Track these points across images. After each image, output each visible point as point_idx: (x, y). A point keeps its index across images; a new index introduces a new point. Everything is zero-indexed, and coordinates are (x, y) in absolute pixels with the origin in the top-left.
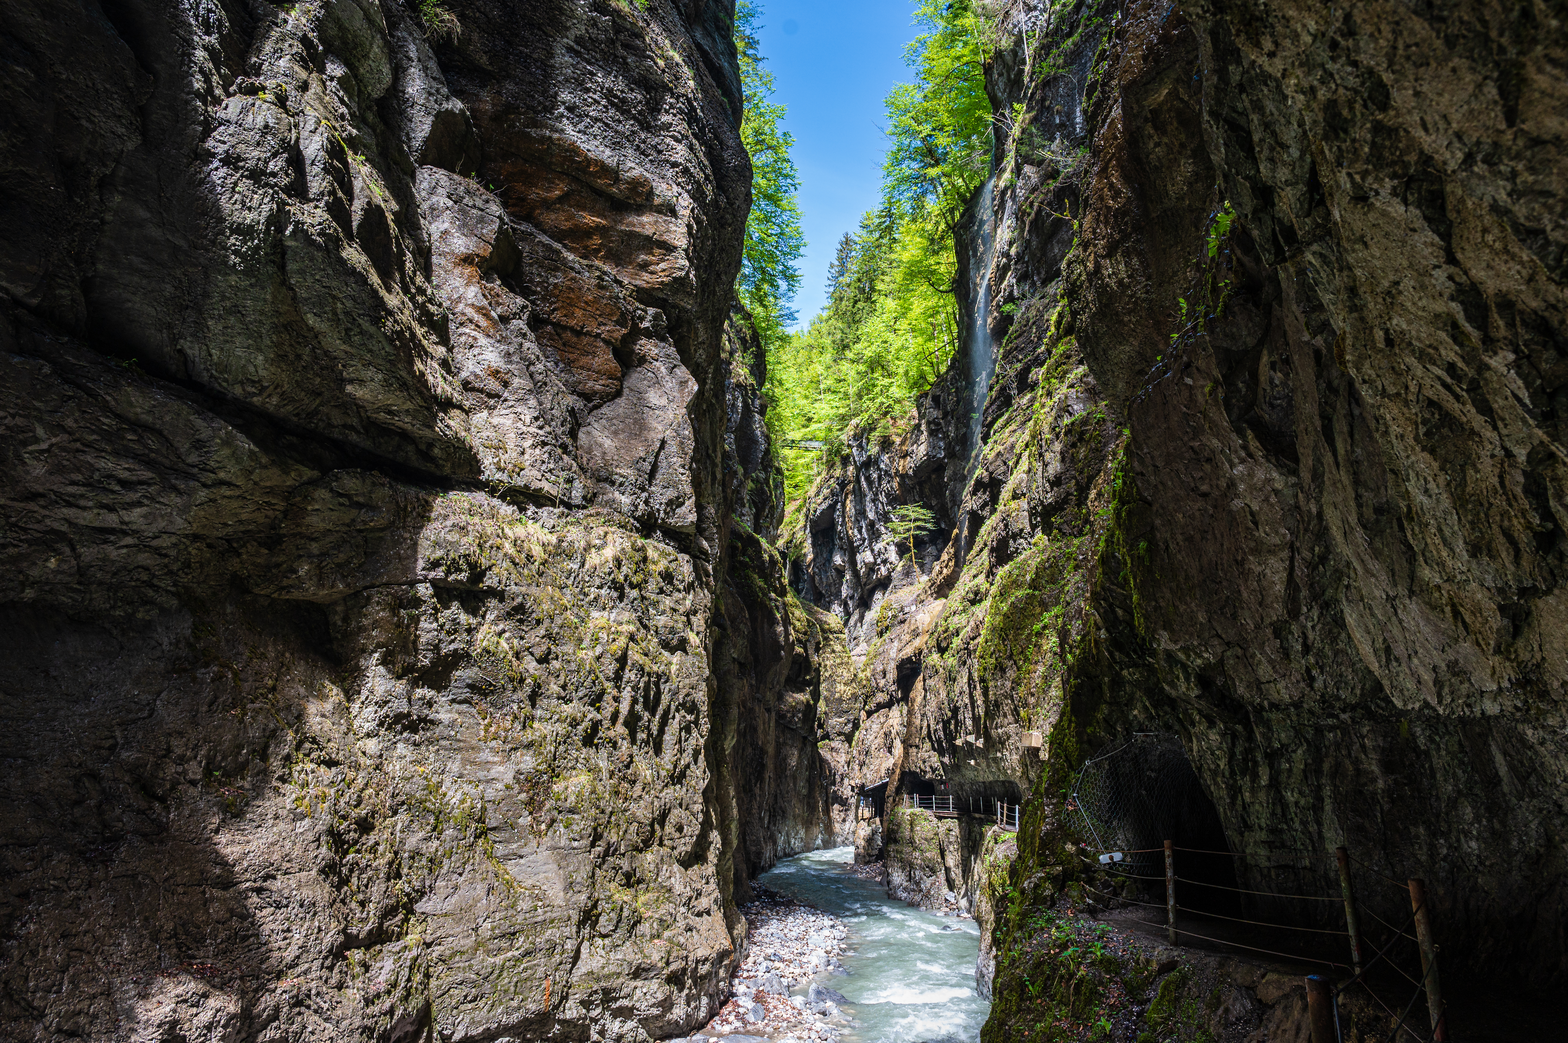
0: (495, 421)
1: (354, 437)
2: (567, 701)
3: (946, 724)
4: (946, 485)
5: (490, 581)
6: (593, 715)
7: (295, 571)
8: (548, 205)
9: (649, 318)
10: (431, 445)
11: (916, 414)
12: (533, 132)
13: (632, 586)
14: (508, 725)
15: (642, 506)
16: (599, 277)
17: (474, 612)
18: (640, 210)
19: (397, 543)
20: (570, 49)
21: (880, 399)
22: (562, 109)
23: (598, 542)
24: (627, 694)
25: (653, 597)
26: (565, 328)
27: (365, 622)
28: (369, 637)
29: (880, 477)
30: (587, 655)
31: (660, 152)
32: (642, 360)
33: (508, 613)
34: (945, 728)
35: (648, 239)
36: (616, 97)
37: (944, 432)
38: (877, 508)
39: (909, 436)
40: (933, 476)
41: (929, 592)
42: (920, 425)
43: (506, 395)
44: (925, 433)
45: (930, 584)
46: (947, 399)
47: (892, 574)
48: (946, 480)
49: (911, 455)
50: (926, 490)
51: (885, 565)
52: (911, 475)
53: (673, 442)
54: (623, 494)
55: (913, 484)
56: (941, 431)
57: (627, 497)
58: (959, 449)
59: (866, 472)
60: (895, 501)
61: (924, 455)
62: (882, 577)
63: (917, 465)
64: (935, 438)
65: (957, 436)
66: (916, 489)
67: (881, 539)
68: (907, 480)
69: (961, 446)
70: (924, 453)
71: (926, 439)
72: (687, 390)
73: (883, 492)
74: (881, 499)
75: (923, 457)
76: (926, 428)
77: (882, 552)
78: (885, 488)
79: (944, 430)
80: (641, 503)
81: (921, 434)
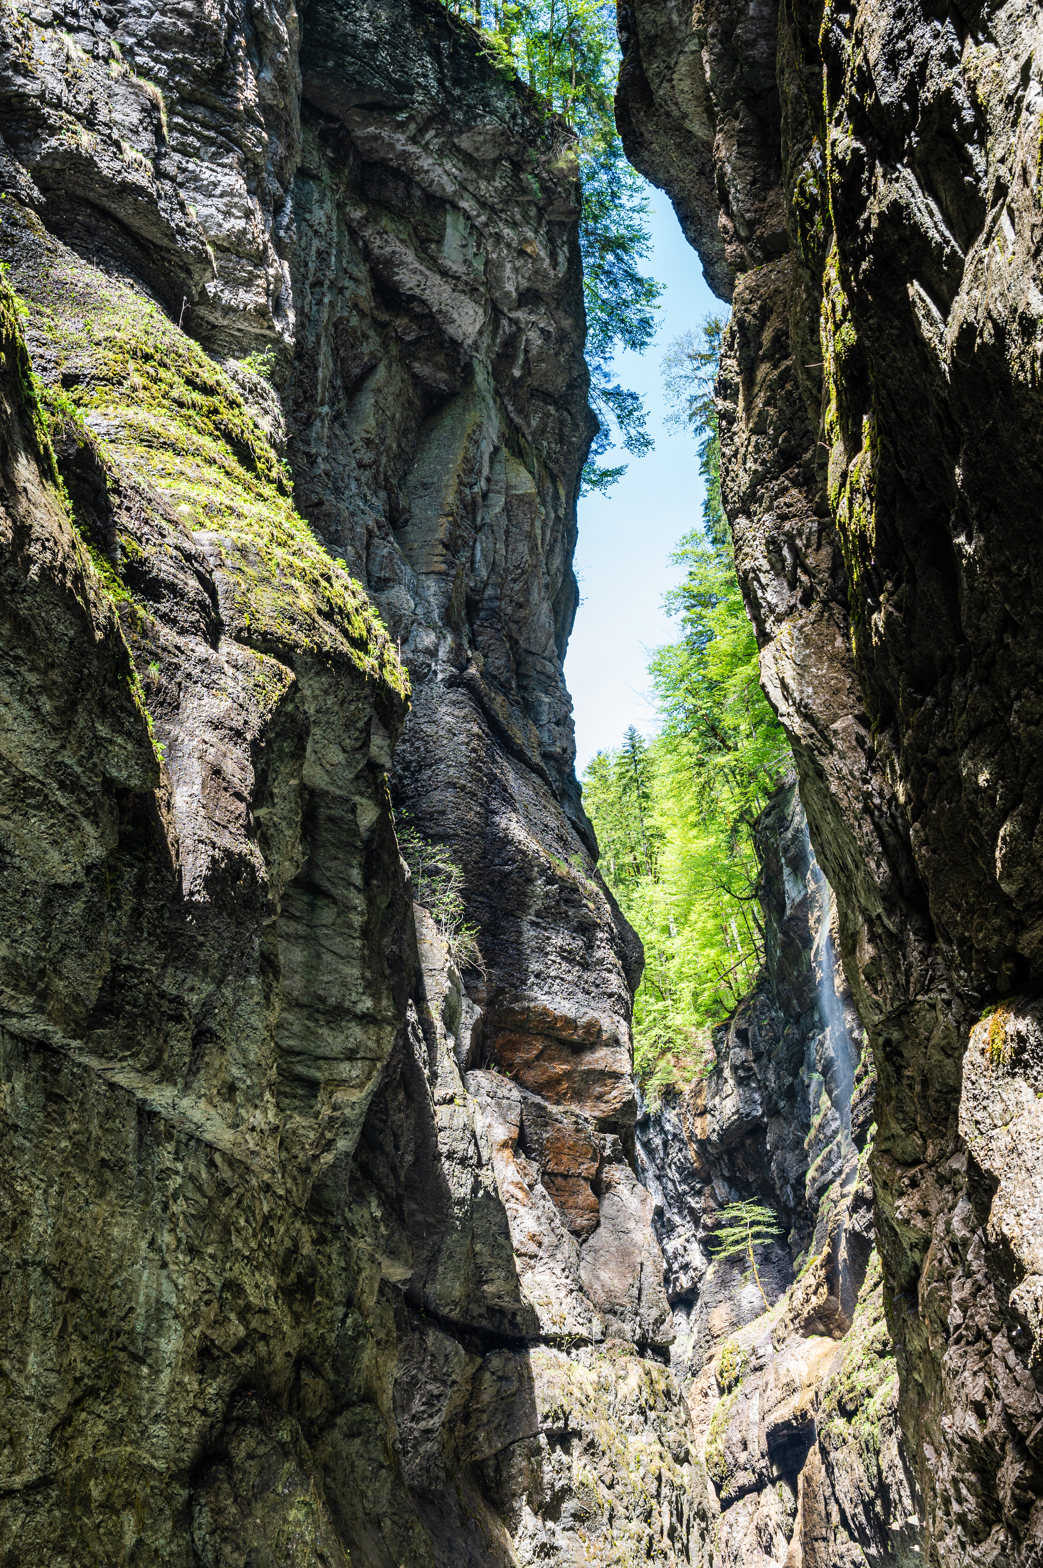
0: (538, 1278)
1: (484, 1323)
2: (629, 1519)
3: (868, 1506)
4: (770, 1155)
5: (572, 1424)
6: (648, 1531)
7: (476, 1439)
8: (528, 1064)
9: (608, 1145)
10: (514, 1315)
11: (712, 1053)
12: (516, 1006)
13: (652, 1408)
14: (601, 1545)
15: (638, 1331)
16: (576, 1123)
17: (567, 1451)
18: (592, 1047)
19: (523, 1404)
20: (533, 924)
21: (656, 1031)
22: (532, 979)
23: (622, 1373)
24: (666, 1508)
25: (662, 1415)
26: (556, 1175)
27: (513, 1471)
28: (518, 1483)
29: (665, 1143)
30: (635, 1477)
32: (609, 1186)
33: (586, 1450)
34: (867, 1513)
35: (602, 1072)
36: (565, 951)
37: (759, 1081)
38: (665, 1188)
39: (705, 1083)
40: (748, 1142)
41: (791, 1327)
42: (722, 1070)
43: (541, 1254)
44: (731, 1082)
45: (791, 1315)
46: (758, 1035)
47: (699, 1285)
48: (768, 1147)
49: (712, 1112)
50: (739, 1161)
51: (687, 1273)
52: (715, 1141)
53: (648, 1263)
54: (623, 1322)
55: (717, 1154)
56: (753, 1079)
57: (627, 1325)
58: (785, 1106)
59: (643, 1136)
60: (693, 1178)
61: (732, 1113)
62: (683, 1291)
63: (724, 1128)
64: (746, 1089)
65: (779, 1087)
66: (723, 1160)
67: (675, 1234)
68: (709, 1148)
69: (787, 1101)
70: (733, 1111)
71: (733, 1090)
72: (646, 1208)
73: (673, 1166)
74: (670, 1175)
75: (732, 1116)
76: (732, 1074)
77: (679, 1254)
78: (675, 1160)
79: (759, 1078)
80: (637, 1327)
81: (725, 1083)
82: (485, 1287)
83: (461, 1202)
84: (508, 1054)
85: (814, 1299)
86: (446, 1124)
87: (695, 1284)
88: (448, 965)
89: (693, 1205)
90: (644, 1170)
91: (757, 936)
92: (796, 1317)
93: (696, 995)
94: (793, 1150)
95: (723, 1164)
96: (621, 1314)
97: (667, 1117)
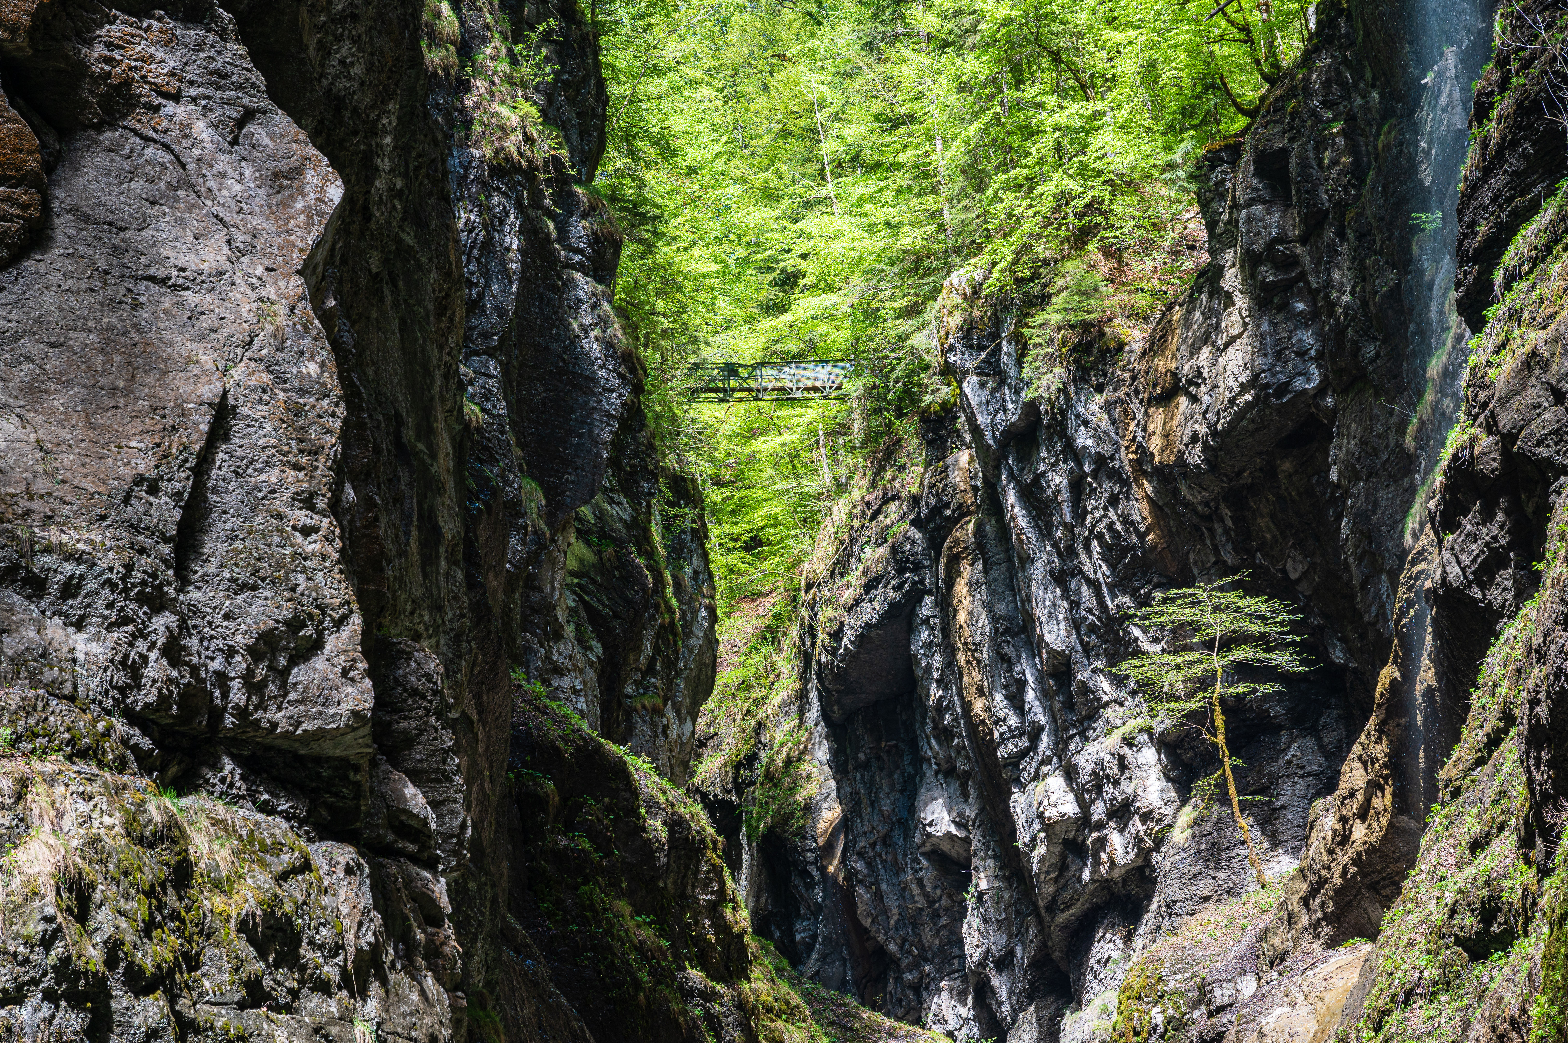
4: (1337, 498)
11: (1196, 227)
13: (140, 984)
21: (1058, 182)
29: (1077, 486)
32: (120, 100)
37: (1312, 295)
38: (1075, 605)
39: (1177, 314)
40: (1286, 466)
41: (1304, 918)
42: (1220, 274)
44: (1241, 301)
45: (1304, 887)
46: (1314, 164)
47: (1156, 858)
48: (1334, 476)
49: (1192, 389)
50: (1262, 522)
51: (1126, 826)
52: (1197, 466)
53: (261, 411)
54: (79, 626)
55: (1207, 504)
56: (1300, 290)
57: (97, 637)
58: (1377, 355)
59: (1022, 470)
60: (1145, 574)
61: (1242, 385)
62: (1116, 873)
63: (1220, 427)
64: (1280, 317)
65: (1365, 303)
66: (1222, 520)
67: (1100, 724)
68: (1183, 490)
69: (1384, 342)
70: (1243, 379)
71: (1245, 324)
72: (300, 205)
73: (1095, 543)
74: (1087, 568)
75: (1241, 394)
76: (1244, 281)
77: (1107, 777)
78: (1101, 527)
79: (1314, 285)
80: (153, 655)
81: (1226, 307)
95: (1220, 531)
96: (70, 589)
97: (1081, 410)
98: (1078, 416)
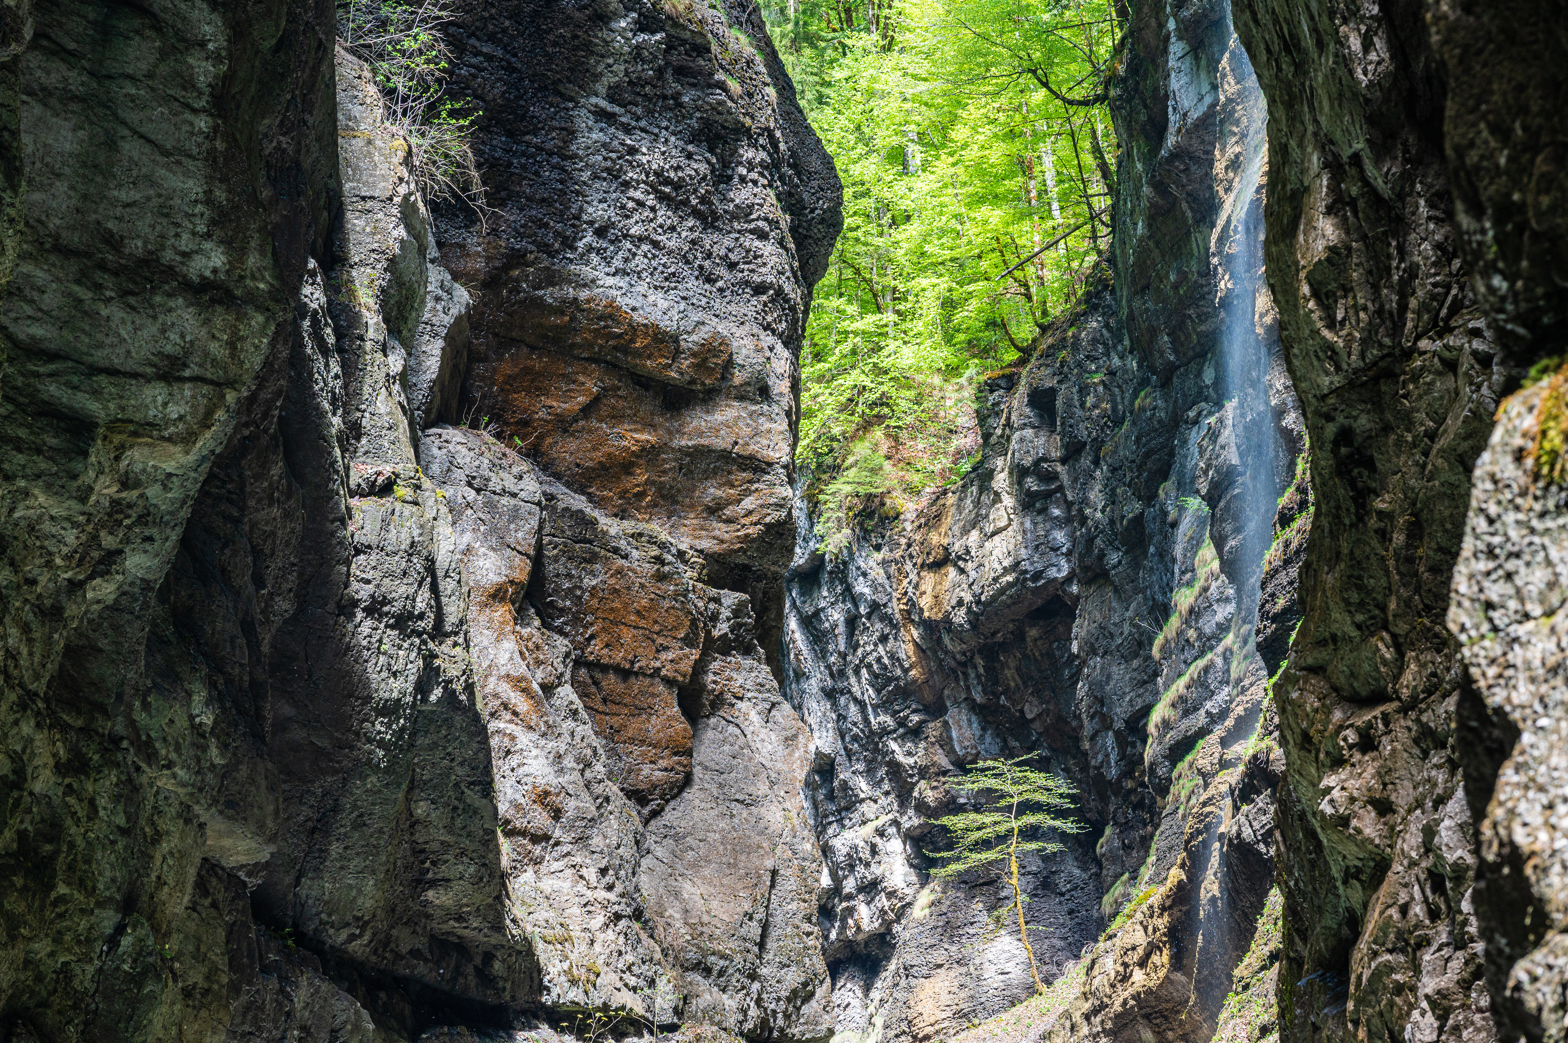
0: (548, 884)
8: (564, 424)
9: (725, 613)
10: (489, 957)
11: (973, 435)
12: (549, 295)
15: (754, 1012)
16: (659, 560)
18: (709, 398)
20: (601, 115)
21: (856, 377)
22: (589, 238)
26: (605, 669)
31: (732, 266)
32: (718, 702)
35: (725, 456)
36: (668, 182)
37: (1069, 505)
38: (842, 718)
39: (951, 499)
40: (1033, 632)
41: (1085, 1030)
42: (990, 475)
43: (557, 833)
44: (1008, 501)
45: (1087, 1006)
46: (1077, 404)
47: (896, 928)
48: (1075, 648)
49: (960, 563)
50: (1008, 673)
51: (873, 899)
52: (961, 625)
53: (789, 872)
54: (724, 991)
55: (964, 654)
56: (1057, 499)
57: (732, 997)
58: (1120, 562)
59: (804, 602)
60: (905, 700)
61: (1005, 568)
62: (860, 937)
63: (983, 598)
64: (1039, 519)
65: (1112, 522)
66: (975, 667)
67: (856, 816)
68: (946, 640)
69: (1125, 553)
70: (1006, 563)
71: (1010, 520)
72: (797, 755)
73: (864, 671)
74: (856, 690)
75: (1003, 575)
76: (1011, 484)
77: (860, 859)
78: (871, 659)
79: (1070, 498)
80: (752, 1004)
81: (994, 502)
82: (431, 894)
83: (391, 709)
84: (521, 399)
85: (1138, 976)
86: (372, 539)
87: (888, 925)
88: (402, 190)
89: (901, 758)
90: (800, 675)
91: (1097, 187)
92: (1096, 1011)
93: (949, 305)
94: (1127, 659)
95: (973, 675)
96: (721, 974)
97: (862, 565)
98: (858, 568)
